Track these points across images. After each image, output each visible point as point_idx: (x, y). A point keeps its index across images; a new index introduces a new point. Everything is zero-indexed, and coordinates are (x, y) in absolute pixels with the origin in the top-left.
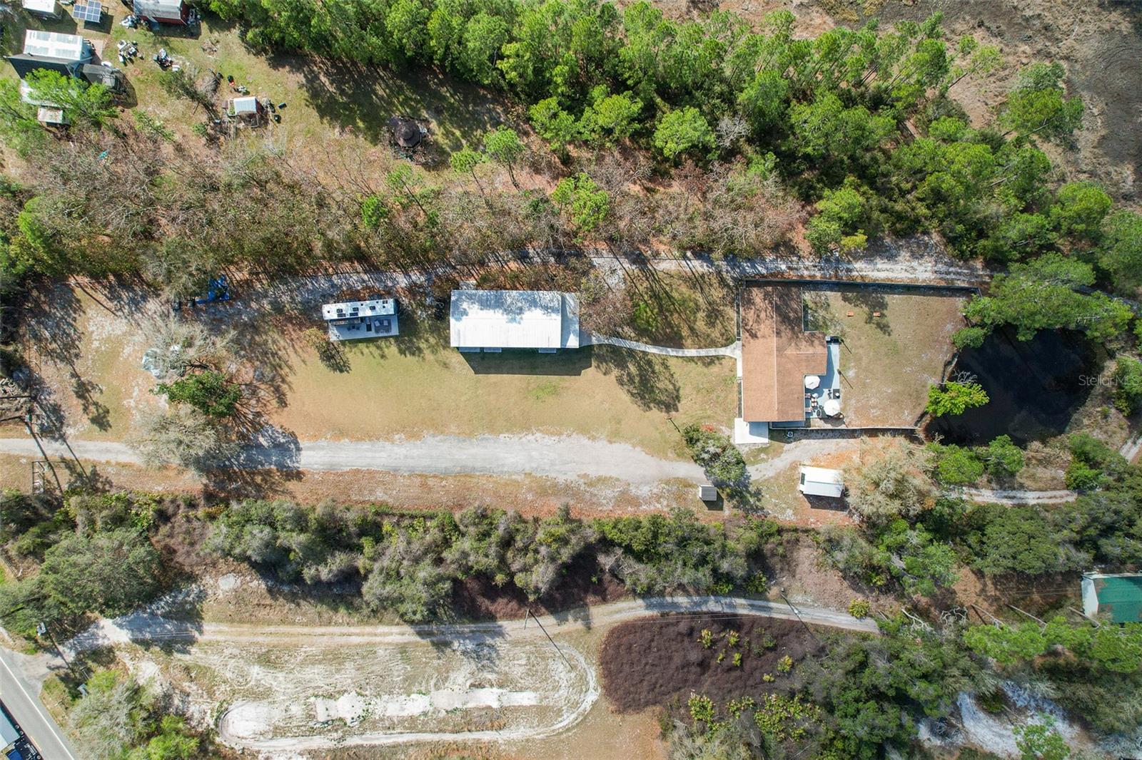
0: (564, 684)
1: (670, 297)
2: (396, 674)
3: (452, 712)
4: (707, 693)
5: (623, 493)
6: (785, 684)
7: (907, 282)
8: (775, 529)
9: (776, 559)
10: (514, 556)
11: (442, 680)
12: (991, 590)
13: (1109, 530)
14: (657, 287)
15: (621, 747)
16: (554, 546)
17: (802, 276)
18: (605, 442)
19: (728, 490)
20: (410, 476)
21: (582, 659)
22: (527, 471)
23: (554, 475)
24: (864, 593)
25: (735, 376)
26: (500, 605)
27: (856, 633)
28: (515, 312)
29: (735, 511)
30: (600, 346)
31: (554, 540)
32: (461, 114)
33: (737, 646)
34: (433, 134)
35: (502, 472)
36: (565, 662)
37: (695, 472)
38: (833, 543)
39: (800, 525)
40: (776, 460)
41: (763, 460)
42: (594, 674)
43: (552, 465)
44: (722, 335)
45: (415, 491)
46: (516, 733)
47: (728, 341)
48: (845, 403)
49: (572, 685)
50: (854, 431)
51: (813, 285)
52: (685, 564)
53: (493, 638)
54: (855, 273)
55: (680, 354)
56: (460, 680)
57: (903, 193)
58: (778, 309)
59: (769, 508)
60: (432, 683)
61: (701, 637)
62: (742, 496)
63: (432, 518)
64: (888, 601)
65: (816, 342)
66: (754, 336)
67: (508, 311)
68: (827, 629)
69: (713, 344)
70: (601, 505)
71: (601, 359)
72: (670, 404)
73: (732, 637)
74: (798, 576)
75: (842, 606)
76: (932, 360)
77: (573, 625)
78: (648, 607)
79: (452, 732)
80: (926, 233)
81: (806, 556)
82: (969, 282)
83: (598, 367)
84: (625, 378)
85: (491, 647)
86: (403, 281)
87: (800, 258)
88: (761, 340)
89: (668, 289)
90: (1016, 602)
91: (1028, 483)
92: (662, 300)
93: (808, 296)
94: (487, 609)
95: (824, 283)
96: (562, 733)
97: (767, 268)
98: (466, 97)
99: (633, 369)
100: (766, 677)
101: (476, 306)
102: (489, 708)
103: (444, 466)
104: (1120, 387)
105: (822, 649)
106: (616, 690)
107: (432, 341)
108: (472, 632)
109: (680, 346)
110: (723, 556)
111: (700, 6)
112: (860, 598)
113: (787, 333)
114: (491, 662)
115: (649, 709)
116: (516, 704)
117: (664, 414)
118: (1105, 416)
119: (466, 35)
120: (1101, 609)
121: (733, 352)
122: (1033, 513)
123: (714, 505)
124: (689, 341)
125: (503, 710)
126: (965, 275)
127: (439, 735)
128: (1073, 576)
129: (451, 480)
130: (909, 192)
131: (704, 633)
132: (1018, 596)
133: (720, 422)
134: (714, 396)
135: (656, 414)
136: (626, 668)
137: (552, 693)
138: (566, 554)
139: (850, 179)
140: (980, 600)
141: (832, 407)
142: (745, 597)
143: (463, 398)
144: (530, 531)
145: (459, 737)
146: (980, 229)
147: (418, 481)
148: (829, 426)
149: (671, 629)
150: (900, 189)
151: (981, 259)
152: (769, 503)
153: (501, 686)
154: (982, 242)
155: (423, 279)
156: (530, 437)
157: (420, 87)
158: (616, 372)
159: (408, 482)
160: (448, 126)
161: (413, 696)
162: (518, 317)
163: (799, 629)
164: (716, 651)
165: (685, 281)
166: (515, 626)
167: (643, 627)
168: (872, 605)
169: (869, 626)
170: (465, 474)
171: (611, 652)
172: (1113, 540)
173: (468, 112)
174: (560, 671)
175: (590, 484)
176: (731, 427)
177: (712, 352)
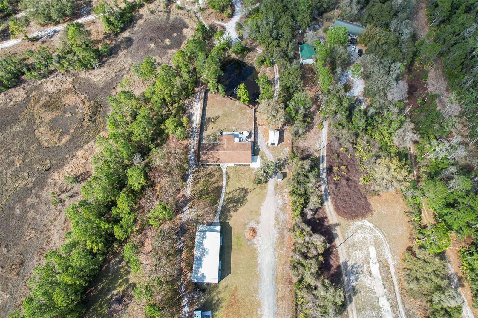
0: (363, 235)
1: (202, 191)
2: (371, 314)
3: (384, 286)
4: (359, 178)
5: (281, 210)
6: (351, 150)
7: (201, 110)
8: (293, 154)
9: (304, 153)
10: (311, 253)
11: (370, 290)
12: (309, 87)
13: (287, 55)
14: (197, 196)
15: (386, 211)
16: (305, 233)
17: (197, 144)
18: (261, 217)
19: (278, 170)
20: (278, 306)
21: (352, 227)
22: (273, 250)
23: (275, 239)
24: (314, 125)
25: (234, 167)
26: (333, 263)
27: (329, 127)
28: (204, 252)
29: (286, 168)
30: (220, 218)
31: (302, 233)
32: (112, 279)
33: (339, 167)
34: (119, 292)
35: (274, 262)
36: (354, 235)
37: (272, 182)
38: (296, 133)
39: (290, 145)
40: (266, 153)
41: (266, 158)
42: (357, 222)
43: (270, 240)
44: (218, 172)
45: (285, 304)
46: (388, 256)
47: (220, 170)
48: (245, 130)
49: (364, 231)
50: (255, 127)
51: (200, 140)
52: (308, 182)
53: (348, 266)
54: (197, 127)
55: (224, 187)
56: (369, 282)
57: (169, 110)
58: (209, 150)
59: (284, 156)
60: (373, 296)
61: (337, 180)
62: (281, 165)
63: (296, 295)
64: (316, 118)
65: (222, 138)
66: (218, 159)
67: (203, 255)
68: (328, 137)
69: (221, 175)
70: (286, 220)
71: (226, 218)
72: (245, 191)
73: (335, 169)
74: (310, 146)
75: (319, 132)
76: (230, 103)
77: (338, 231)
78: (327, 200)
79: (394, 286)
80: (184, 104)
81: (302, 144)
82: (203, 92)
83: (229, 220)
84: (234, 209)
85: (352, 267)
86: (187, 309)
87: (190, 144)
88: (220, 157)
89: (198, 191)
90: (312, 81)
91: (272, 77)
92: (202, 194)
93: (204, 141)
94: (335, 269)
95: (200, 136)
96: (385, 236)
97: (193, 155)
98: (105, 276)
99: (231, 206)
100: (349, 157)
101: (200, 269)
102: (379, 268)
103: (272, 289)
104: (240, 53)
105: (336, 137)
106: (363, 213)
107: (214, 294)
108: (346, 276)
109: (221, 188)
110: (304, 168)
111: (86, 177)
112: (316, 126)
113: (218, 148)
114: (359, 267)
115: (368, 200)
116: (376, 256)
117: (249, 194)
118: (249, 57)
119: (78, 266)
120: (312, 58)
121: (224, 167)
122: (282, 74)
123: (284, 175)
124: (220, 184)
125: (379, 262)
126: (200, 93)
127: (396, 293)
128: (302, 66)
129: (279, 286)
130: (169, 109)
131: (335, 179)
132: (310, 80)
133: (252, 173)
134: (241, 175)
135: (249, 197)
136: (353, 209)
137: (368, 240)
138: (308, 229)
139: (162, 127)
140: (313, 90)
141: (246, 134)
142: (319, 164)
143: (242, 280)
144: (299, 245)
145: (396, 283)
146: (185, 88)
147: (280, 302)
148: (253, 135)
149: (335, 191)
150: (168, 111)
151: (195, 89)
152: (282, 156)
153: (369, 263)
154: (189, 87)
155: (186, 299)
156: (259, 249)
157: (95, 299)
158: (232, 212)
159: (280, 307)
160: (116, 285)
161: (381, 306)
162: (206, 250)
163: (329, 146)
164: (341, 175)
165: (196, 185)
166: (342, 256)
167: (336, 202)
168: (318, 122)
169: (326, 124)
170: (276, 278)
171: (347, 215)
172: (289, 54)
173: (112, 275)
174: (359, 236)
175: (278, 223)
176: (254, 169)
177: (224, 176)
